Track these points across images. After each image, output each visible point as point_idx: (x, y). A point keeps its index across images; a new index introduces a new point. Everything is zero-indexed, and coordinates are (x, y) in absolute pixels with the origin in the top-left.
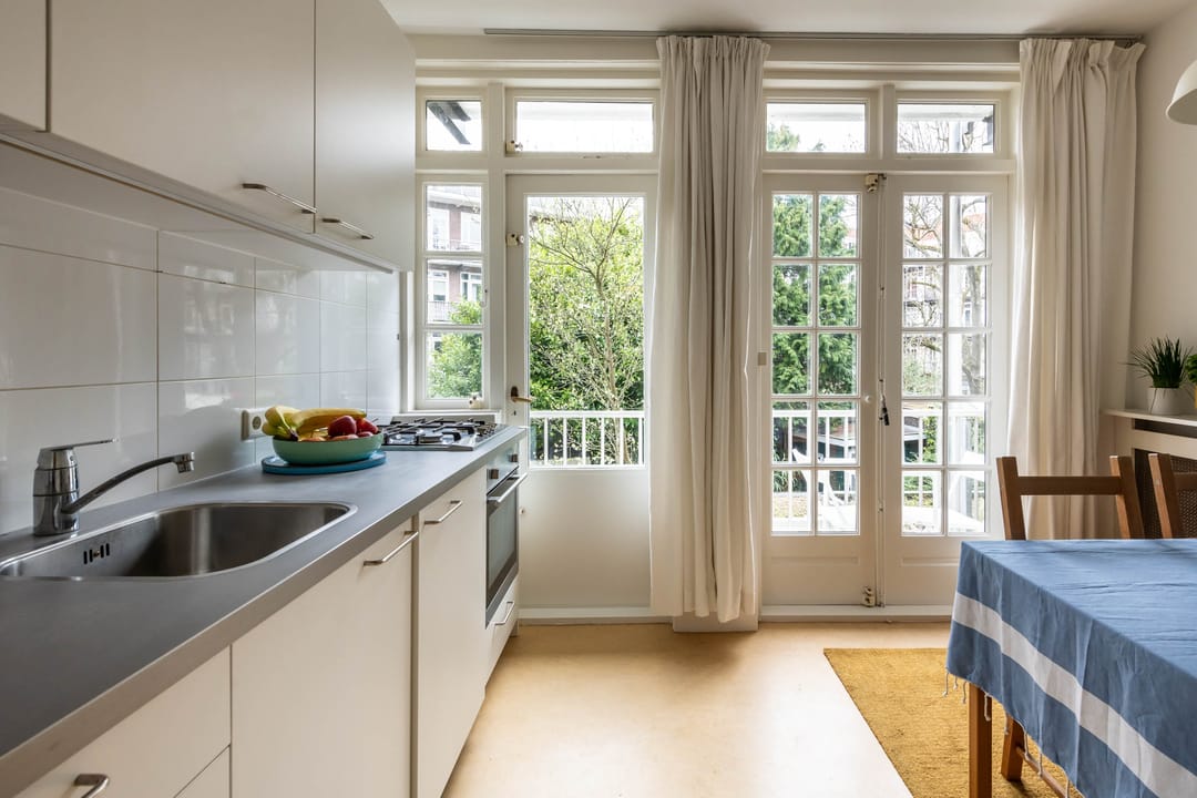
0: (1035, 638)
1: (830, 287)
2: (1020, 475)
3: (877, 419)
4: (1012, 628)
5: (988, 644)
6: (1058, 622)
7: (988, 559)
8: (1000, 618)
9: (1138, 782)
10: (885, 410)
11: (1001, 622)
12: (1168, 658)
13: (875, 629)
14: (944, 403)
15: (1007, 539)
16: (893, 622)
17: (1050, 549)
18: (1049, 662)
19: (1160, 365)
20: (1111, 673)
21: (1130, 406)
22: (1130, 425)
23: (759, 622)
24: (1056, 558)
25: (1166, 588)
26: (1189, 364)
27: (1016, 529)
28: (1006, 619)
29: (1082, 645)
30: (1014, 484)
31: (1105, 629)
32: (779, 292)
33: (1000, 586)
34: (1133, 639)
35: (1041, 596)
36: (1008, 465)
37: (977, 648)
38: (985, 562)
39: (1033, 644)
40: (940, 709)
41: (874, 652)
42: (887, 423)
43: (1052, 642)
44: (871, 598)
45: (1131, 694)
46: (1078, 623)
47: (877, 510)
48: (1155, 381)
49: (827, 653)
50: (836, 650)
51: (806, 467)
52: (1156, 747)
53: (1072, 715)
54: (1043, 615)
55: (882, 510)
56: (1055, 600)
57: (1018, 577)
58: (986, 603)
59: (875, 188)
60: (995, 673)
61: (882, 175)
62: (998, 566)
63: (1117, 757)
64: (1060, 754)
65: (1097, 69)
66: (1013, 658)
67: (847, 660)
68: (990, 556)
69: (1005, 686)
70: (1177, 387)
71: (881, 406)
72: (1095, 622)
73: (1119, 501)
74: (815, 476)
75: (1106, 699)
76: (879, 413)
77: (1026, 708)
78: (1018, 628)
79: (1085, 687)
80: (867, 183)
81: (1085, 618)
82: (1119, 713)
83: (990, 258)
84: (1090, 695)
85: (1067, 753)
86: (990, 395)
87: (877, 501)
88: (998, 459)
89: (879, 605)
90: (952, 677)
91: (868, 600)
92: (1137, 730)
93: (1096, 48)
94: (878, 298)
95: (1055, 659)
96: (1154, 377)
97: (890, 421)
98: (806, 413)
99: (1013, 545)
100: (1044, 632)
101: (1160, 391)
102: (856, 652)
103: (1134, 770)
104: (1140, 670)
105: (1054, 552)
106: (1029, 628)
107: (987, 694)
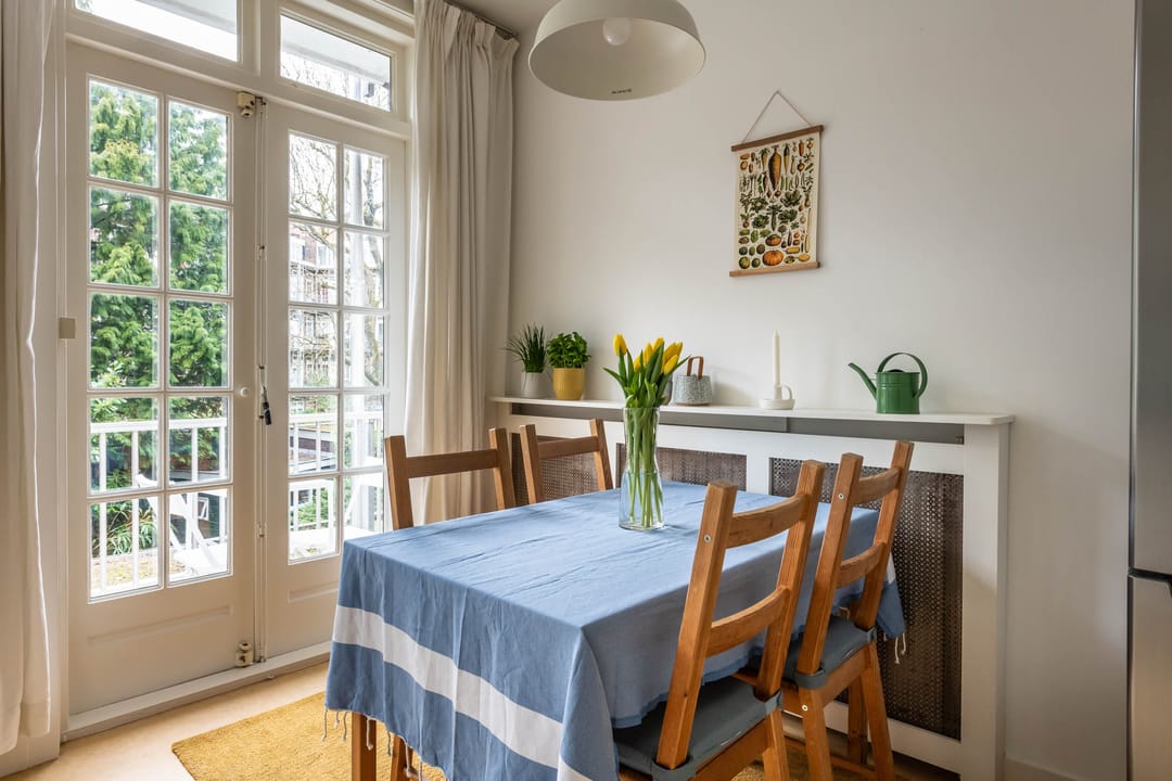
0: (416, 630)
1: (216, 276)
2: (408, 456)
3: (257, 418)
4: (394, 628)
5: (371, 655)
6: (437, 604)
7: (371, 554)
8: (383, 620)
9: (504, 746)
10: (266, 405)
11: (383, 624)
12: (527, 606)
13: (252, 692)
14: (340, 396)
15: (395, 529)
16: (276, 677)
17: (433, 531)
18: (428, 651)
19: (530, 351)
20: (483, 641)
21: (508, 394)
22: (508, 410)
23: (62, 744)
24: (440, 538)
25: (529, 545)
26: (549, 348)
27: (404, 518)
28: (389, 620)
29: (458, 619)
30: (403, 466)
31: (478, 593)
32: (141, 275)
33: (383, 583)
34: (500, 597)
35: (422, 578)
36: (396, 445)
37: (359, 665)
38: (368, 557)
39: (414, 639)
40: (327, 761)
41: (247, 723)
42: (269, 422)
43: (431, 629)
44: (247, 654)
45: (499, 656)
46: (455, 597)
47: (256, 536)
48: (526, 366)
49: (176, 750)
50: (191, 739)
51: (152, 493)
52: (518, 703)
53: (449, 702)
54: (424, 600)
55: (262, 536)
56: (435, 579)
57: (400, 565)
58: (369, 609)
59: (251, 113)
60: (378, 689)
61: (261, 98)
62: (380, 558)
63: (487, 730)
64: (439, 753)
65: (482, 50)
66: (395, 663)
67: (207, 745)
68: (374, 550)
69: (387, 700)
70: (541, 371)
71: (261, 400)
72: (469, 591)
73: (496, 472)
74: (165, 505)
75: (478, 673)
76: (258, 410)
77: (408, 716)
78: (400, 626)
79: (461, 667)
80: (240, 103)
81: (460, 589)
82: (489, 681)
83: (388, 231)
84: (465, 672)
85: (445, 749)
86: (388, 386)
87: (256, 526)
88: (385, 440)
89: (258, 661)
90: (332, 714)
91: (243, 659)
92: (502, 692)
93: (480, 26)
94: (257, 258)
95: (434, 648)
96: (525, 362)
97: (272, 420)
98: (152, 425)
99: (402, 534)
100: (424, 621)
101: (529, 374)
102: (221, 732)
103: (500, 737)
104: (505, 627)
105: (438, 533)
106: (410, 624)
107: (369, 718)
